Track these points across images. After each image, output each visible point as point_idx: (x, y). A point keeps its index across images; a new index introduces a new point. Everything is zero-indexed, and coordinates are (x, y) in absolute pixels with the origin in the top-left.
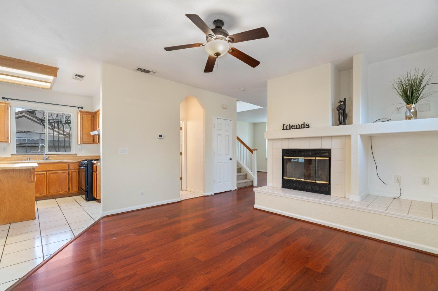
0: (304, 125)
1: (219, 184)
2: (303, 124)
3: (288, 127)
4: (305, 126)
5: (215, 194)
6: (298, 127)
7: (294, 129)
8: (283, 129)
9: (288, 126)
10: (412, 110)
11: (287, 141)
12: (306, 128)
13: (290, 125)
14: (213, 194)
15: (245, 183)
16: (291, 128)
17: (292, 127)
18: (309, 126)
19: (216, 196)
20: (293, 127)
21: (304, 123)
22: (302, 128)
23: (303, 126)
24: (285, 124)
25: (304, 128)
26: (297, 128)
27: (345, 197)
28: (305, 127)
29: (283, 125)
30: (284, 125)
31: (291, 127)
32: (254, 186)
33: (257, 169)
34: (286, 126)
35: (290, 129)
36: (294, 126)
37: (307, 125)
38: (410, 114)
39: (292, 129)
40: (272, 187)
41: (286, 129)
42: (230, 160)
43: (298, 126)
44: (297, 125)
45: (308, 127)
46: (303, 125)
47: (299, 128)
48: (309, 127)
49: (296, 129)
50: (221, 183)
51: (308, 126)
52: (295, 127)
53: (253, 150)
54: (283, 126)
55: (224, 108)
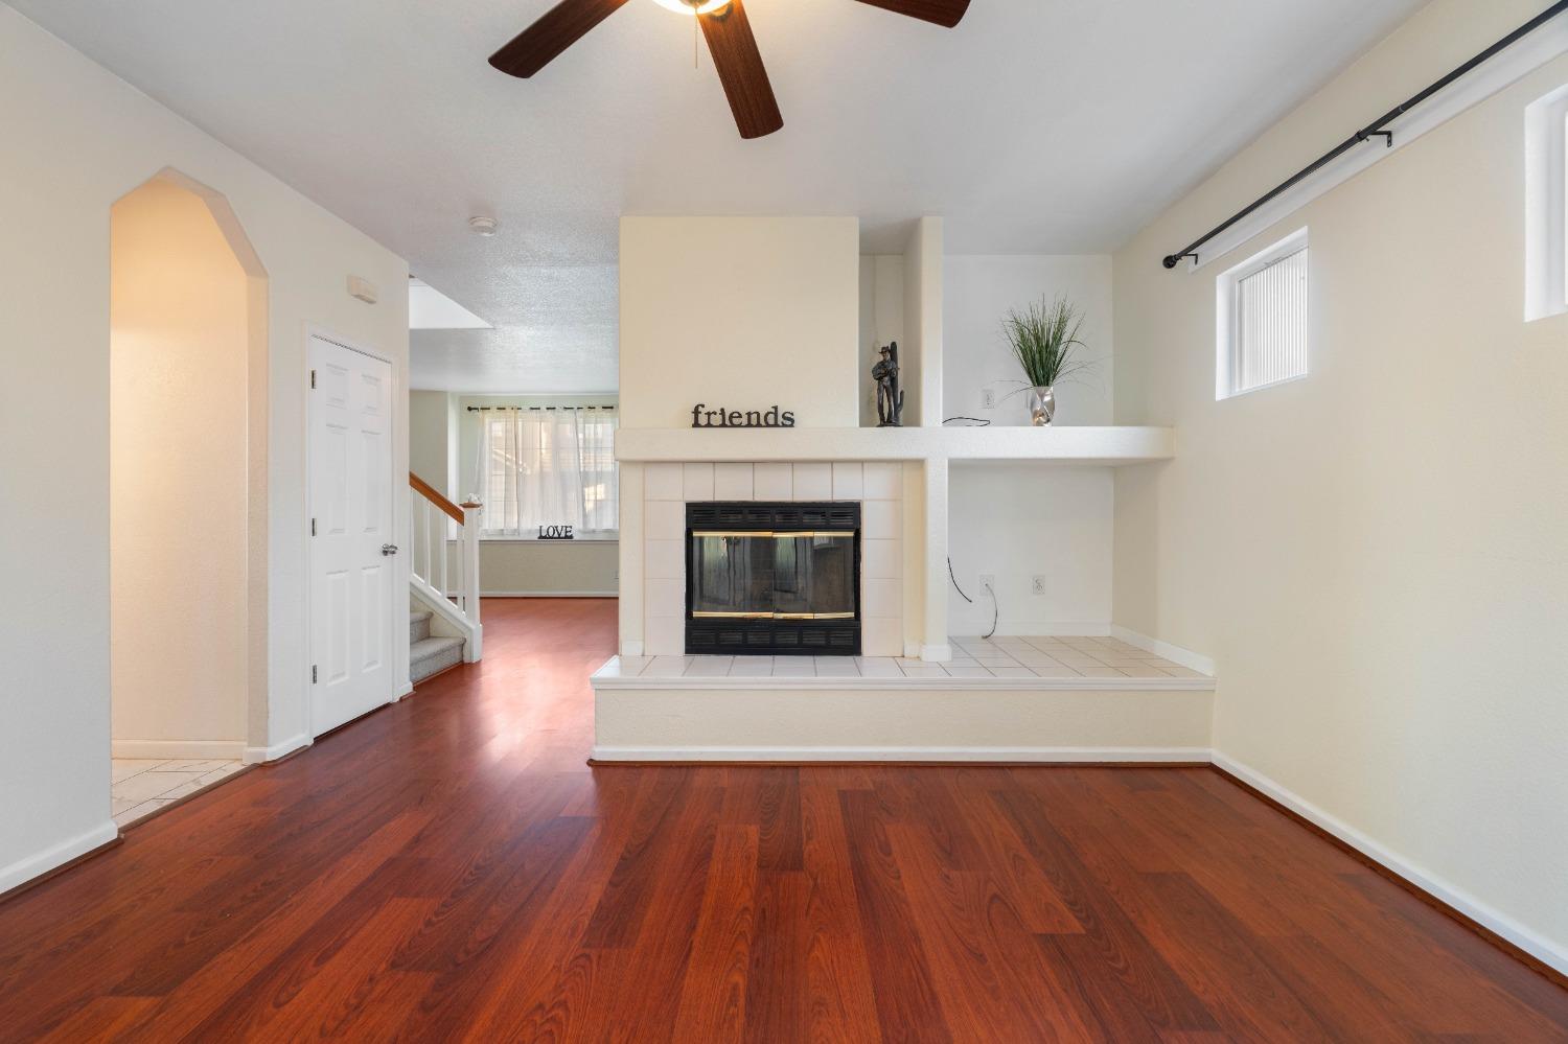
0: (776, 414)
1: (333, 683)
2: (773, 410)
3: (716, 420)
4: (780, 419)
5: (319, 740)
6: (754, 422)
7: (740, 426)
8: (696, 425)
9: (715, 413)
10: (1047, 399)
11: (707, 472)
12: (784, 425)
13: (722, 410)
14: (310, 742)
15: (435, 655)
16: (727, 422)
17: (731, 421)
18: (793, 421)
19: (323, 746)
20: (736, 421)
21: (776, 408)
22: (768, 425)
23: (771, 420)
24: (703, 406)
25: (776, 425)
26: (749, 425)
27: (903, 657)
28: (779, 423)
29: (697, 408)
30: (700, 409)
31: (729, 421)
32: (470, 664)
33: (481, 589)
34: (709, 414)
35: (723, 425)
36: (740, 416)
37: (788, 415)
38: (1042, 408)
39: (733, 426)
40: (643, 655)
41: (709, 425)
42: (385, 553)
43: (754, 417)
44: (749, 414)
45: (789, 423)
46: (771, 417)
47: (759, 425)
48: (792, 426)
49: (746, 426)
50: (347, 678)
51: (789, 421)
52: (744, 421)
53: (465, 506)
54: (696, 412)
55: (358, 296)
